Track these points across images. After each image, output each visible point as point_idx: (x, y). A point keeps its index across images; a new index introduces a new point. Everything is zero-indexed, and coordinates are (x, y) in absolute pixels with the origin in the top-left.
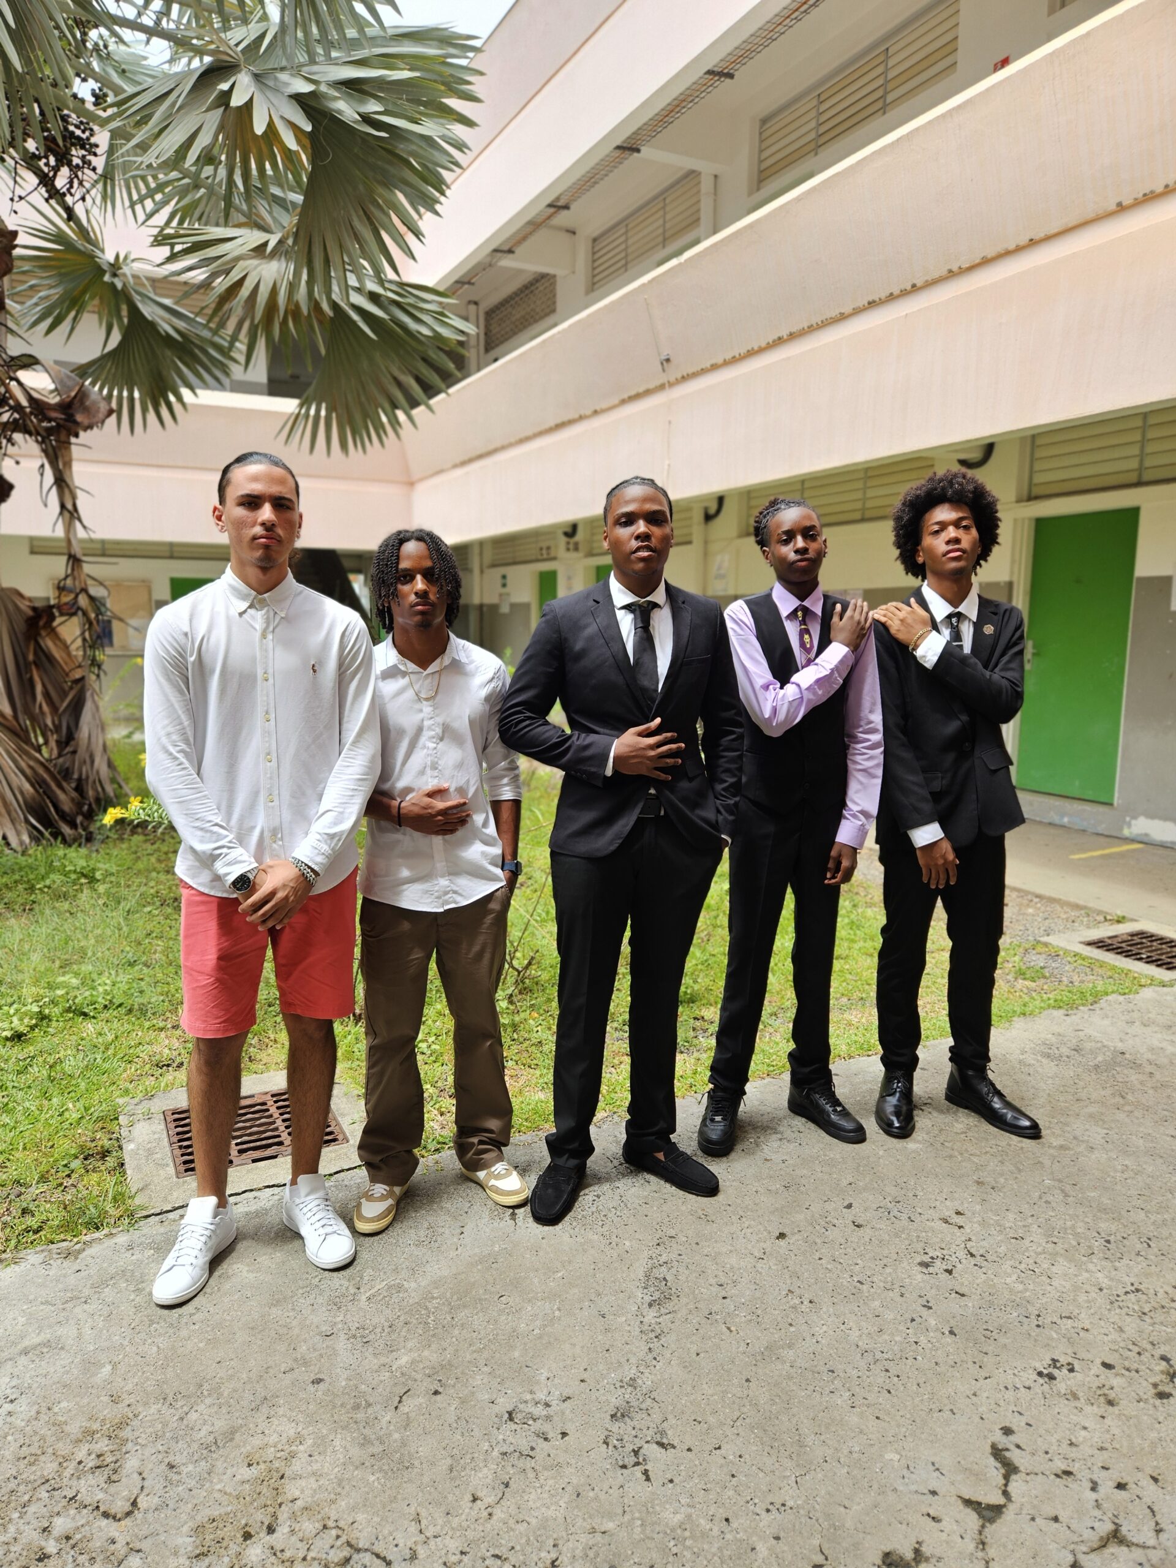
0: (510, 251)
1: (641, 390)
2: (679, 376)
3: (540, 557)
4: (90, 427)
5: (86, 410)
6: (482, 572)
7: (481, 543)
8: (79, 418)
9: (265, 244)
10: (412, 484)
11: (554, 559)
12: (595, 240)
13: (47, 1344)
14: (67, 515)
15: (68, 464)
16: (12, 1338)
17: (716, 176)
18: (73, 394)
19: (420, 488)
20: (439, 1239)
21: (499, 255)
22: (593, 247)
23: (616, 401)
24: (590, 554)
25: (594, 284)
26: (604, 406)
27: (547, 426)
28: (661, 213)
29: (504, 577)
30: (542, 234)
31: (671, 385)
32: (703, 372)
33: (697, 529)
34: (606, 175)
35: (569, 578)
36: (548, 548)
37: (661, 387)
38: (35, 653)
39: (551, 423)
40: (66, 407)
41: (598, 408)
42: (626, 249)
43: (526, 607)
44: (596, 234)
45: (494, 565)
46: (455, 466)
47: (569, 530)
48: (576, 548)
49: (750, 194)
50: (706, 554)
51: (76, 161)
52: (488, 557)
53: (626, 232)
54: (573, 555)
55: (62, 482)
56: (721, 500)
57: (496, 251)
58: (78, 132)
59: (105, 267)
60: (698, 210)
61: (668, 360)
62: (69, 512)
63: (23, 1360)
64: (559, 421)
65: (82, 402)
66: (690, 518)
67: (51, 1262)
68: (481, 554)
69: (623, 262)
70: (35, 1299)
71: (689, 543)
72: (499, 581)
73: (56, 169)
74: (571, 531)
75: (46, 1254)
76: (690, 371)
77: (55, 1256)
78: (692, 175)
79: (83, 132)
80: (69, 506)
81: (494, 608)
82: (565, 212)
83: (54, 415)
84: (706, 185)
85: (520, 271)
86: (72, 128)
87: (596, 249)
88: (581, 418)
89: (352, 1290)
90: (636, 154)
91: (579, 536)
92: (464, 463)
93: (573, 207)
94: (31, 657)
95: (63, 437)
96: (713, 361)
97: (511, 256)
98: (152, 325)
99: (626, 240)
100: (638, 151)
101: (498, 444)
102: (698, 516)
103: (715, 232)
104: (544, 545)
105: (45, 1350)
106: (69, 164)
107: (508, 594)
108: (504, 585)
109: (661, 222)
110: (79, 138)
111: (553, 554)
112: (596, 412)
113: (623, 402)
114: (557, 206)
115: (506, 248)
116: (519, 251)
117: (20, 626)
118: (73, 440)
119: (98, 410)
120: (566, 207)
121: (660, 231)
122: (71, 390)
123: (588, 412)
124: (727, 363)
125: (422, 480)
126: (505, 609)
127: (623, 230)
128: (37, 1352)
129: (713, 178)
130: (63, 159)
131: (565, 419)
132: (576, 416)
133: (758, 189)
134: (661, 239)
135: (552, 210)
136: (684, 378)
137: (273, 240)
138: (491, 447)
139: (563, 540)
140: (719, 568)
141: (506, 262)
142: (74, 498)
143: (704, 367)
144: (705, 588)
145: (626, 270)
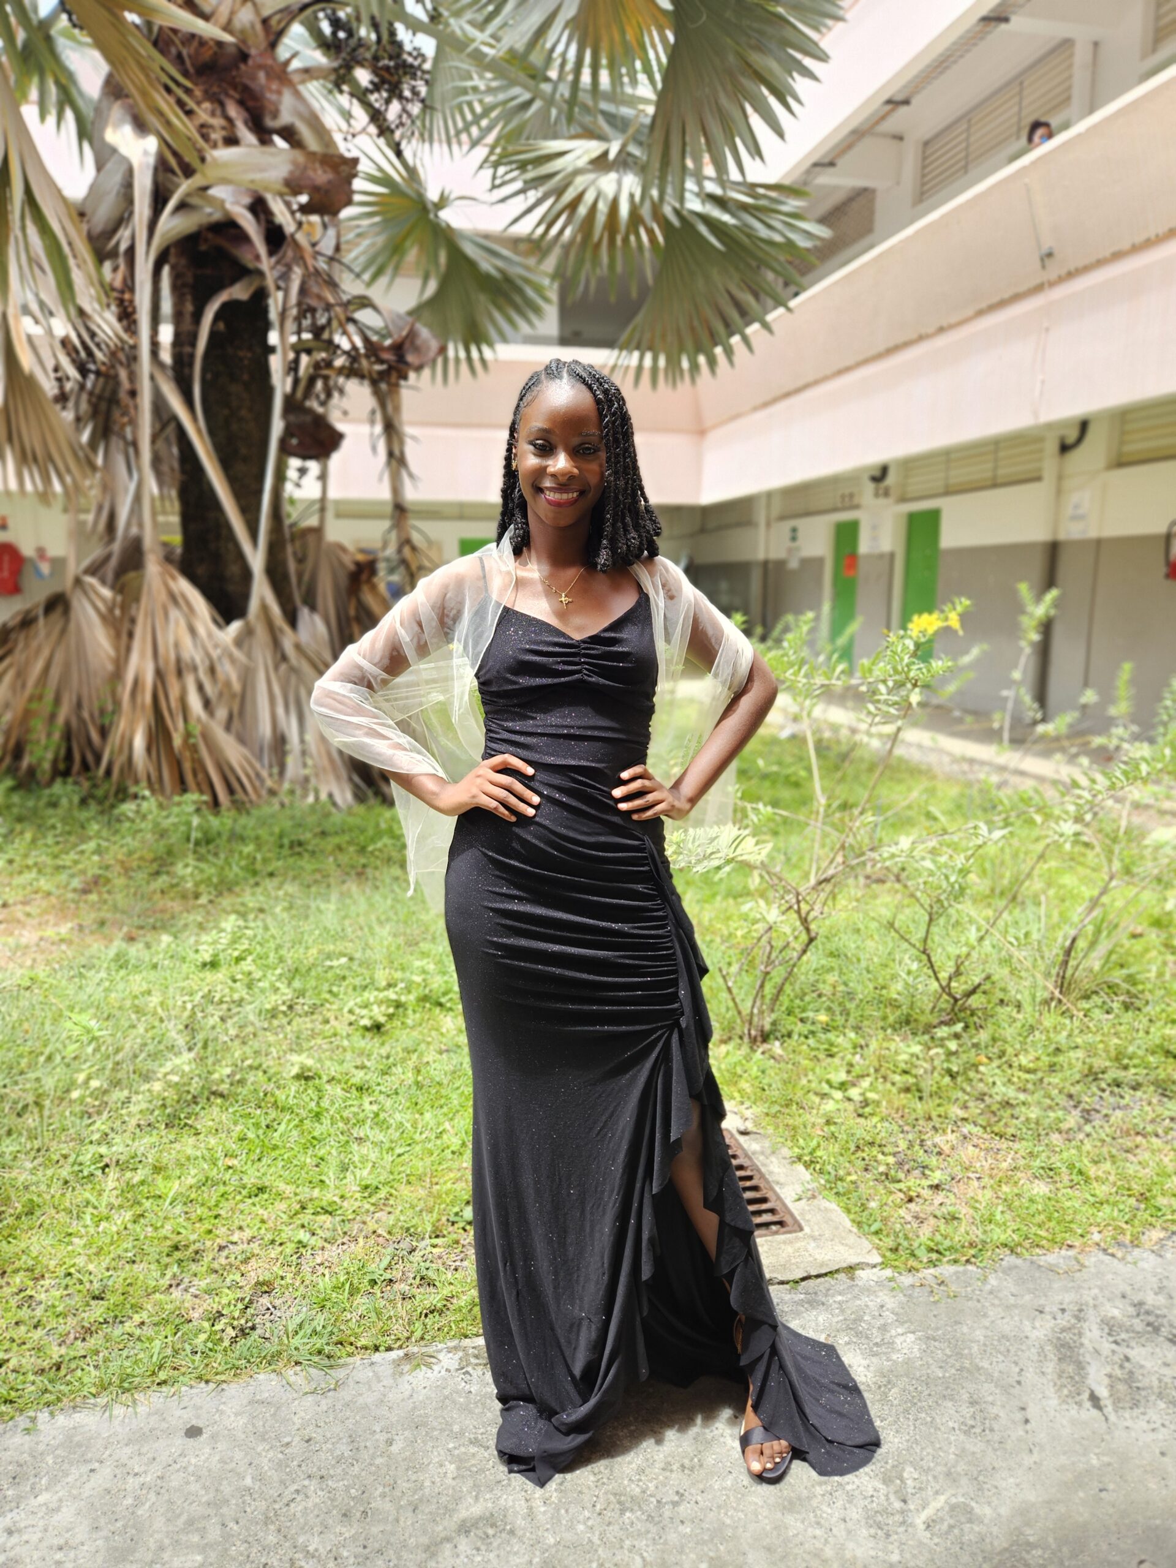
0: (832, 164)
1: (1006, 296)
2: (1063, 272)
3: (839, 505)
4: (419, 368)
5: (417, 350)
6: (768, 525)
7: (769, 495)
8: (410, 358)
9: (605, 154)
10: (702, 433)
11: (857, 507)
12: (926, 144)
13: (490, 1520)
14: (394, 463)
15: (397, 409)
16: (443, 1499)
17: (1096, 44)
18: (404, 333)
19: (713, 437)
20: (996, 1427)
21: (818, 169)
22: (924, 152)
23: (970, 312)
24: (903, 499)
25: (922, 193)
26: (953, 320)
27: (873, 352)
28: (1016, 99)
29: (794, 530)
30: (867, 142)
31: (1052, 284)
32: (1100, 263)
33: (1050, 463)
34: (961, 56)
35: (874, 528)
36: (851, 496)
37: (1039, 288)
38: (357, 610)
39: (881, 348)
40: (398, 348)
41: (945, 324)
42: (967, 148)
43: (819, 561)
44: (928, 136)
45: (782, 518)
46: (755, 409)
47: (877, 473)
48: (886, 494)
49: (1144, 57)
50: (1059, 492)
51: (407, 93)
52: (776, 509)
53: (968, 129)
54: (882, 501)
55: (391, 429)
56: (1084, 426)
57: (816, 165)
58: (410, 60)
59: (430, 206)
60: (1069, 88)
61: (1050, 255)
62: (396, 460)
63: (464, 1545)
64: (891, 344)
65: (412, 343)
66: (1041, 451)
67: (469, 1369)
68: (769, 506)
69: (963, 163)
70: (462, 1432)
71: (1038, 479)
72: (787, 534)
73: (388, 102)
74: (880, 475)
75: (460, 1354)
76: (1080, 263)
77: (473, 1360)
78: (1067, 44)
79: (415, 58)
80: (397, 452)
81: (781, 564)
82: (903, 110)
83: (386, 356)
84: (1081, 54)
85: (836, 188)
86: (405, 56)
87: (928, 152)
88: (921, 338)
89: (898, 1505)
90: (1003, 26)
91: (891, 480)
92: (766, 405)
93: (914, 101)
94: (352, 612)
95: (393, 379)
96: (1115, 248)
97: (831, 170)
98: (471, 264)
99: (967, 139)
100: (1006, 20)
101: (810, 378)
102: (1051, 446)
103: (1092, 109)
104: (847, 491)
105: (491, 1532)
106: (401, 97)
107: (798, 549)
108: (794, 539)
109: (1016, 109)
110: (411, 66)
111: (856, 501)
112: (941, 330)
113: (980, 313)
114: (893, 103)
115: (826, 160)
116: (840, 162)
117: (344, 581)
118: (402, 383)
119: (428, 348)
120: (906, 102)
121: (1015, 119)
122: (401, 329)
123: (931, 330)
124: (1136, 249)
125: (715, 426)
126: (794, 564)
127: (965, 126)
128: (480, 1533)
129: (1091, 47)
130: (395, 92)
131: (900, 339)
132: (914, 336)
133: (1154, 50)
134: (1015, 129)
135: (889, 107)
136: (1071, 275)
137: (614, 149)
138: (800, 383)
139: (870, 487)
140: (1076, 507)
141: (825, 179)
142: (402, 443)
143: (1101, 256)
144: (1055, 530)
145: (966, 172)
